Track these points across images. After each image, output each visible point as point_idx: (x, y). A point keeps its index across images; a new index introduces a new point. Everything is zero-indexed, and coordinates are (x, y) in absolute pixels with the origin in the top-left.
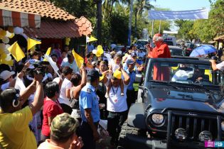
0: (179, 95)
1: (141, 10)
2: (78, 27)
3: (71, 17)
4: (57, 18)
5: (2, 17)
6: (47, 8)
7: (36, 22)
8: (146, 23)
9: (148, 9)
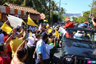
0: (77, 44)
1: (62, 14)
2: (41, 16)
3: (39, 13)
4: (33, 13)
5: (10, 10)
6: (31, 10)
7: (24, 13)
8: (64, 18)
9: (64, 13)
